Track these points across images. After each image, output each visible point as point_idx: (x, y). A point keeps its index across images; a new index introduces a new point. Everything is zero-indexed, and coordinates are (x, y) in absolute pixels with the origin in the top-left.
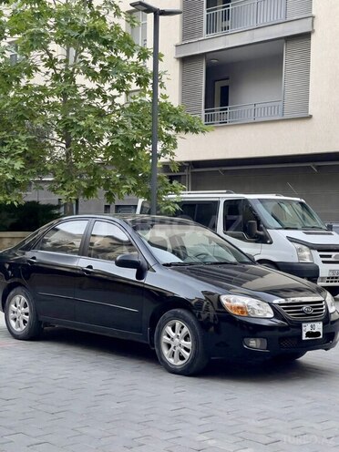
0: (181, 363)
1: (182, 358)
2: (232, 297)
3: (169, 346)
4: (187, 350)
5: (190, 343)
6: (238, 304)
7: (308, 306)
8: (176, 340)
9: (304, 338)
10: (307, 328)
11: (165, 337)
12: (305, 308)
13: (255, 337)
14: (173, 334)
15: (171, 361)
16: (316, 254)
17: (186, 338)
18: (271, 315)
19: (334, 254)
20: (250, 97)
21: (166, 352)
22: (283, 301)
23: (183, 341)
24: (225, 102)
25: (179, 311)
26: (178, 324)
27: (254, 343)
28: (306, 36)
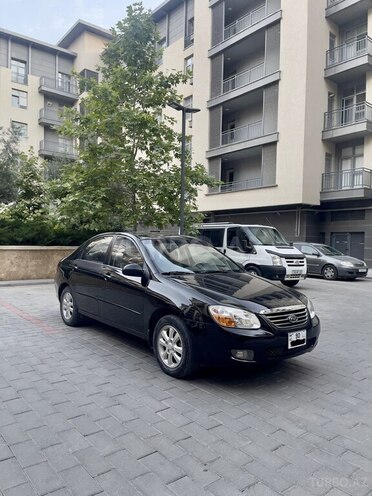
0: (173, 365)
1: (174, 361)
2: (220, 308)
3: (165, 348)
4: (179, 355)
5: (181, 348)
6: (225, 315)
7: (292, 315)
8: (170, 344)
9: (290, 347)
10: (293, 337)
11: (161, 340)
12: (290, 317)
13: (242, 349)
14: (167, 338)
15: (166, 362)
16: (284, 260)
17: (178, 344)
18: (257, 325)
19: (295, 261)
20: (245, 177)
21: (162, 353)
22: (269, 311)
23: (176, 346)
24: (231, 179)
25: (172, 317)
26: (172, 329)
27: (240, 354)
28: (274, 143)
